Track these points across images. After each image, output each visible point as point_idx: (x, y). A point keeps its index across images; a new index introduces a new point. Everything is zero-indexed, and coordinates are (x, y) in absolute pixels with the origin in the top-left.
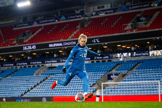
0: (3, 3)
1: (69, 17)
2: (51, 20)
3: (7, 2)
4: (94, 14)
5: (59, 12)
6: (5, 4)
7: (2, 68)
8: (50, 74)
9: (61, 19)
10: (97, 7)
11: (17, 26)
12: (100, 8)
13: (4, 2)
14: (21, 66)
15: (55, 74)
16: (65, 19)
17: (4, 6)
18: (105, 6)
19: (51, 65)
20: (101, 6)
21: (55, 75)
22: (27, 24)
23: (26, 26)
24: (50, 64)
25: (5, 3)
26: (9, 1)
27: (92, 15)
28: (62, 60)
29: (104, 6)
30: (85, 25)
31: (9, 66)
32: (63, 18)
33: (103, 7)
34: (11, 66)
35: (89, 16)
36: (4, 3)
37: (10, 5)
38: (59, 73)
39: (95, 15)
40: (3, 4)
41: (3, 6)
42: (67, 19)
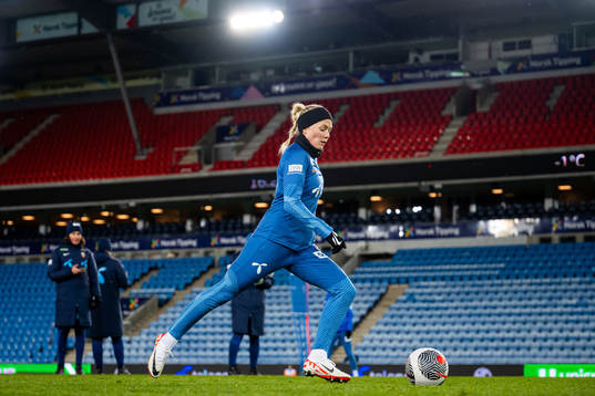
0: (156, 13)
1: (396, 77)
2: (320, 85)
3: (175, 9)
4: (502, 66)
5: (351, 55)
6: (165, 15)
7: (146, 253)
8: (394, 281)
9: (363, 81)
10: (499, 44)
11: (174, 99)
12: (514, 49)
13: (165, 6)
14: (230, 249)
15: (416, 279)
16: (381, 81)
17: (165, 22)
18: (536, 41)
19: (367, 248)
20: (517, 40)
21: (416, 284)
22: (218, 96)
23: (214, 100)
24: (362, 244)
25: (169, 11)
26: (187, 5)
27: (495, 72)
28: (414, 232)
29: (529, 42)
30: (478, 105)
31: (178, 247)
32: (372, 76)
33: (527, 45)
34: (185, 247)
35: (481, 73)
36: (163, 12)
37: (188, 19)
38: (434, 279)
39: (508, 71)
40: (158, 16)
41: (157, 22)
42: (388, 82)
